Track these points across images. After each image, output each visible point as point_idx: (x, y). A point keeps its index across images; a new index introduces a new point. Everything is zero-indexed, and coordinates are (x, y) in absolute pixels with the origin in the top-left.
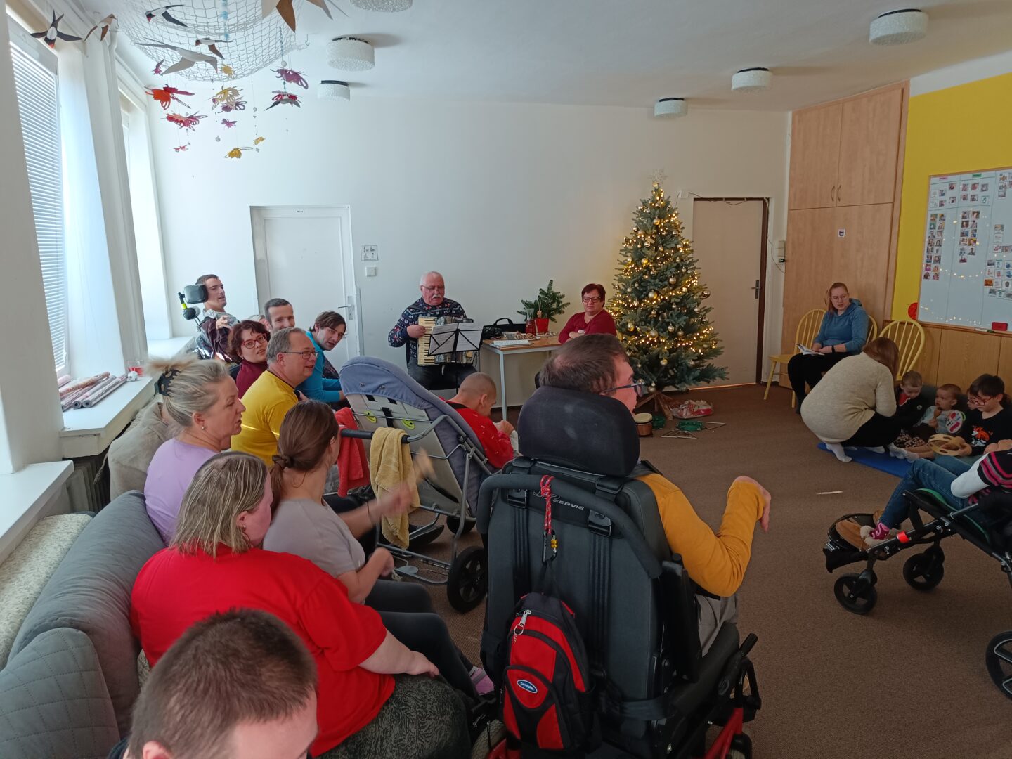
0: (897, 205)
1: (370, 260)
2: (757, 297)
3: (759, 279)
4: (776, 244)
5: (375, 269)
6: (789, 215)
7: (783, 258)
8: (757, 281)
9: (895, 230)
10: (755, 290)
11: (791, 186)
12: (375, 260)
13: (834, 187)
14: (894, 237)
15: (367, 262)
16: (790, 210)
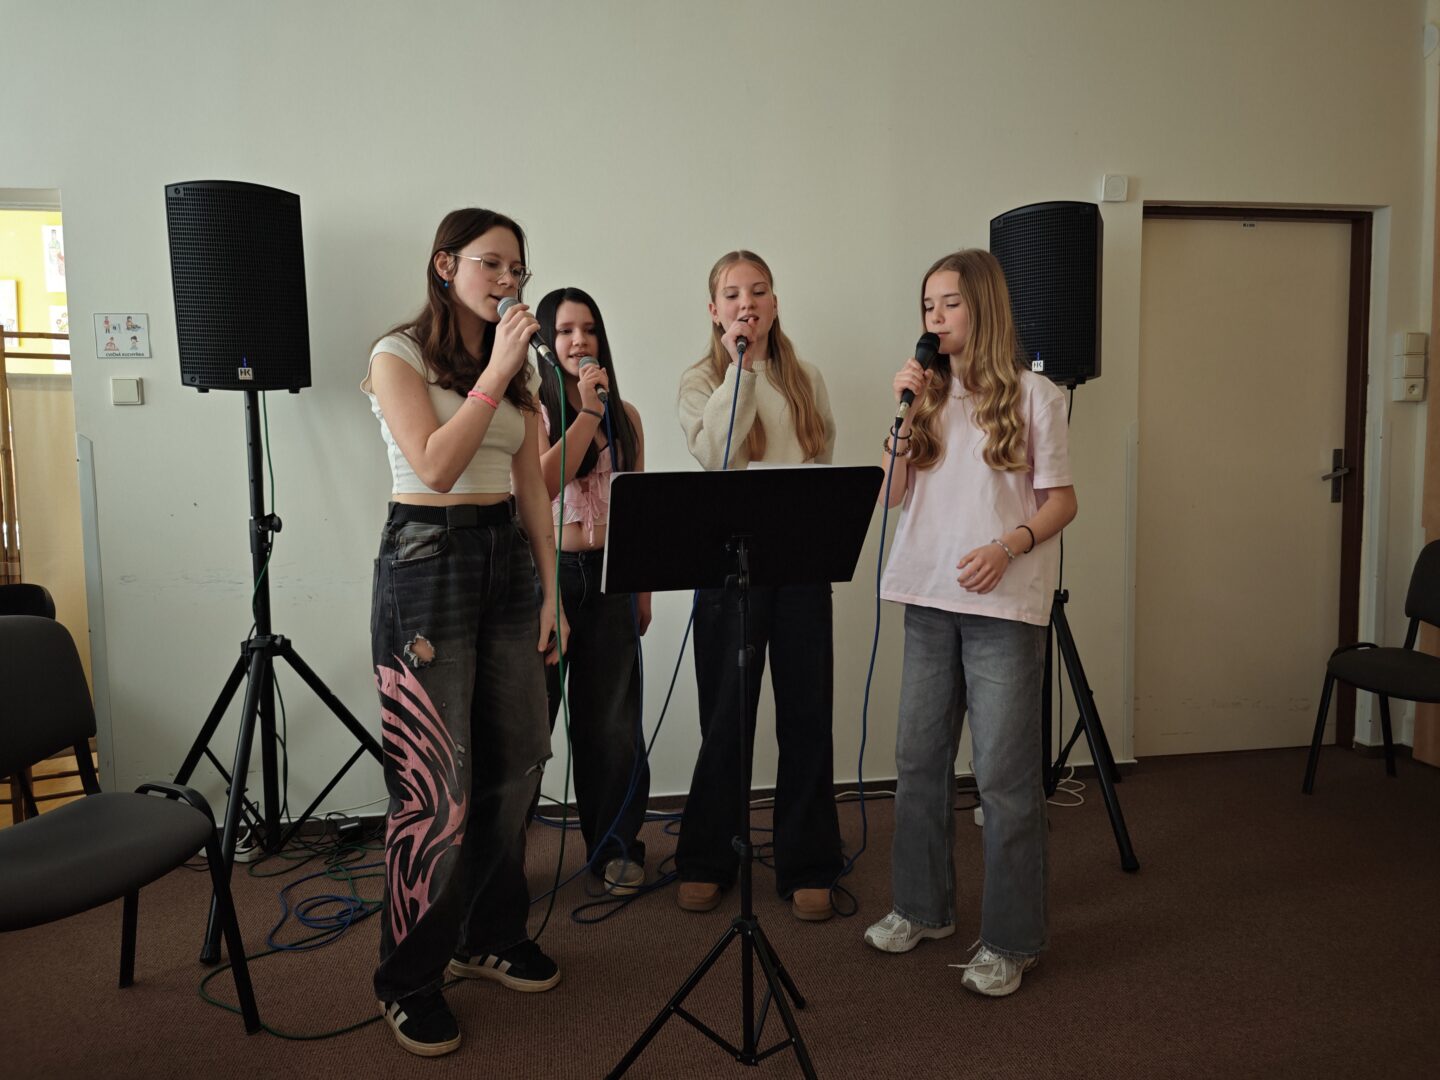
1: (126, 356)
2: (1335, 499)
3: (1341, 446)
4: (1400, 343)
5: (140, 383)
8: (1337, 453)
12: (139, 355)
15: (117, 361)
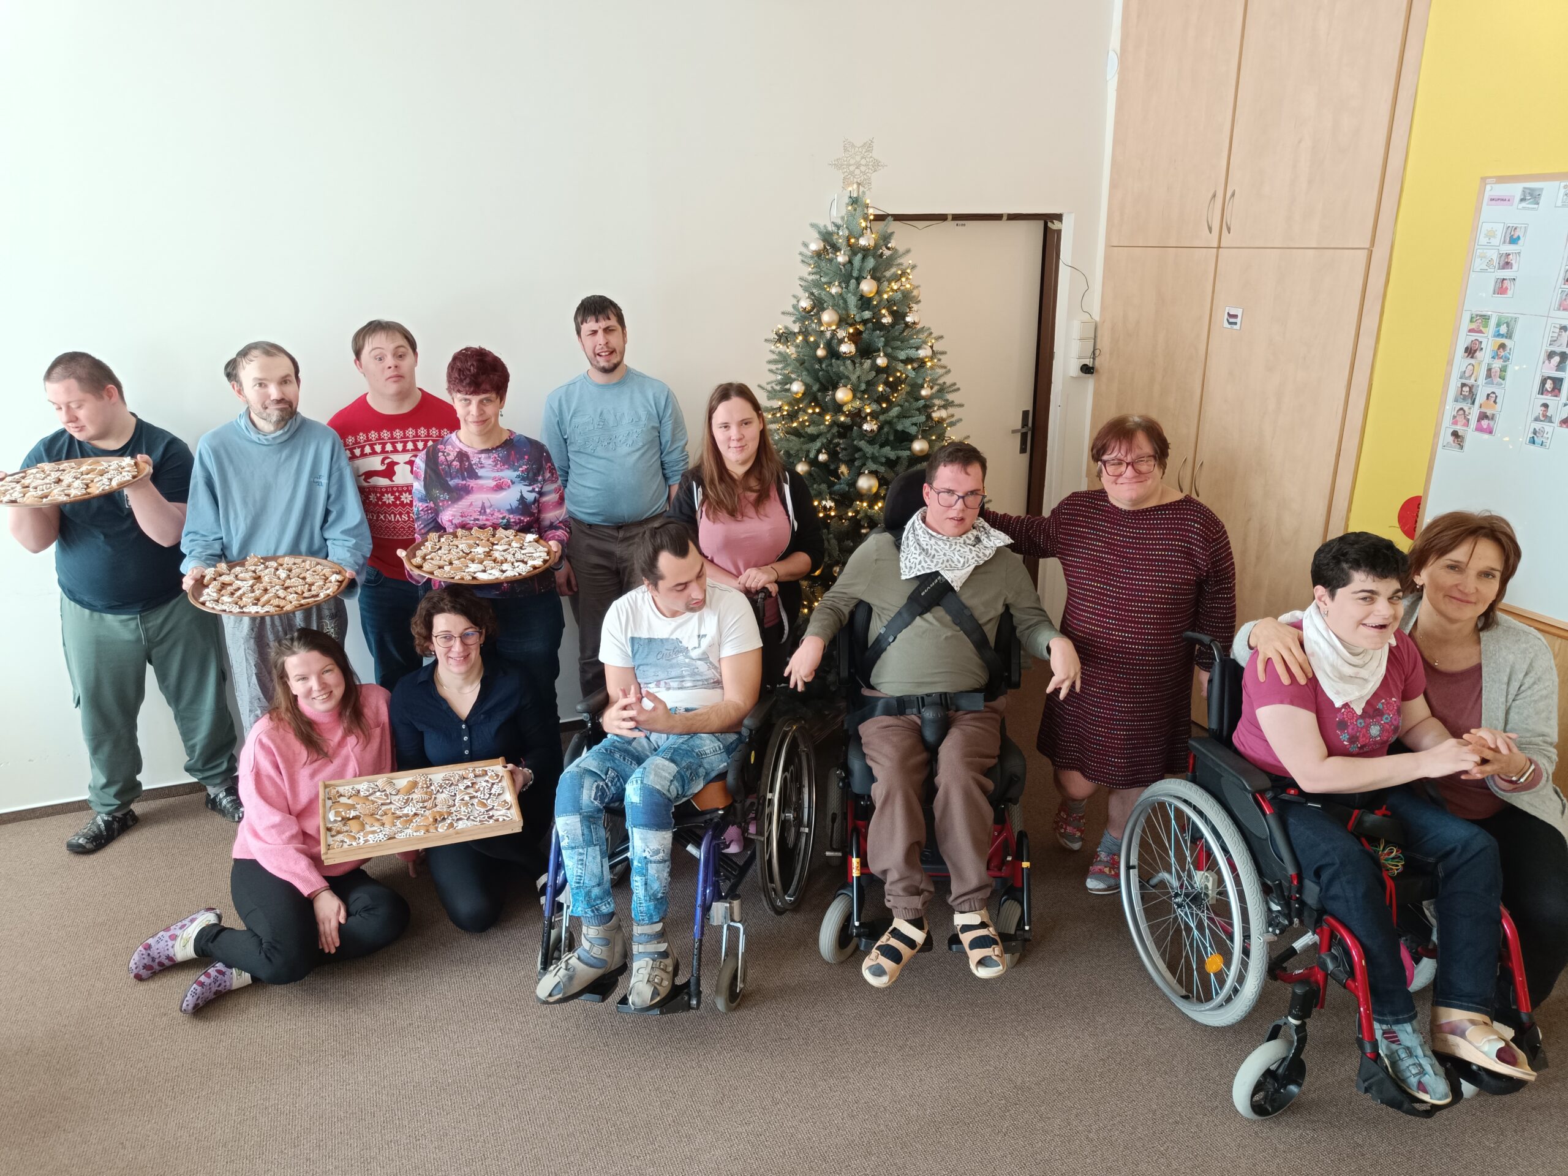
0: (1379, 253)
2: (1023, 450)
3: (1029, 407)
4: (1076, 330)
6: (1107, 258)
7: (1088, 362)
8: (1025, 414)
9: (1370, 323)
10: (1018, 437)
11: (1114, 186)
13: (1214, 196)
14: (1366, 342)
16: (1109, 246)
